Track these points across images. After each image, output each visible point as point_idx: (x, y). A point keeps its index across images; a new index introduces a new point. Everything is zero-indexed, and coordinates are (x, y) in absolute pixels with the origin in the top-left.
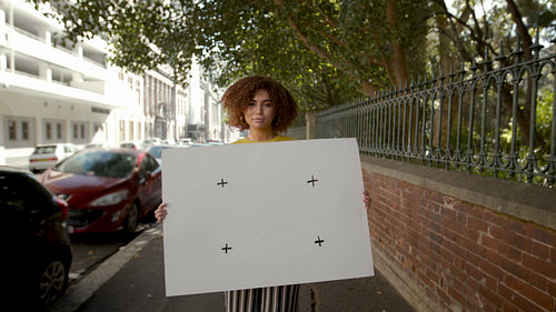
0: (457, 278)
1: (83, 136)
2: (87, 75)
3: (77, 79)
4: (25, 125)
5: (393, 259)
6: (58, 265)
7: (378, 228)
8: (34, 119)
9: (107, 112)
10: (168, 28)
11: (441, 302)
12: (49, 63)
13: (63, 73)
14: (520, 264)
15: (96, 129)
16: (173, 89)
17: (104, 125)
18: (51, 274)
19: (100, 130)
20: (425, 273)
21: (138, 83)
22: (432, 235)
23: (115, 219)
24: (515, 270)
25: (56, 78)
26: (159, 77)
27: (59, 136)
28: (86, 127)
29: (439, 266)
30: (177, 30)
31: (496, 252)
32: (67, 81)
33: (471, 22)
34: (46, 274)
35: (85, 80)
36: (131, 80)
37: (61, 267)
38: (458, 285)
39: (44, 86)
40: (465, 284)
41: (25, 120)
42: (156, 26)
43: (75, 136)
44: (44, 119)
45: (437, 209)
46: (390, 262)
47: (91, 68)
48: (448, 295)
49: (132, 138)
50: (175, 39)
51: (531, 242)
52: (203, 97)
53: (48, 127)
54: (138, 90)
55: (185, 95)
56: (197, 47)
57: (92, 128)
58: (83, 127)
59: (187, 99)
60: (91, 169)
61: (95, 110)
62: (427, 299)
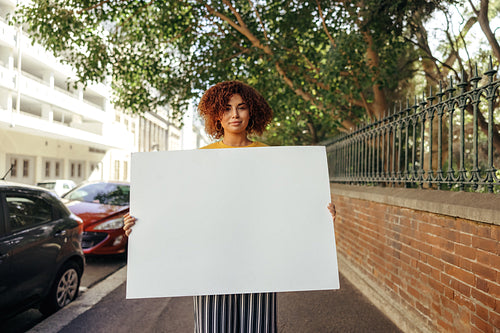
0: (413, 277)
1: (79, 175)
2: (87, 116)
3: (77, 120)
4: (26, 164)
5: (365, 273)
6: (72, 273)
7: (354, 247)
8: (35, 158)
9: (104, 152)
10: (168, 73)
11: (403, 301)
12: (52, 105)
13: (64, 115)
14: (454, 253)
15: (92, 168)
16: (167, 131)
17: (100, 165)
18: (66, 279)
19: (96, 169)
20: (389, 279)
21: (134, 125)
22: (394, 244)
23: (117, 242)
24: (451, 259)
25: (57, 119)
26: (154, 120)
27: (57, 174)
28: (82, 167)
29: (400, 269)
30: (175, 75)
31: (438, 247)
32: (68, 122)
33: (456, 66)
34: (63, 279)
35: (84, 121)
36: (127, 122)
37: (75, 275)
38: (414, 282)
39: (45, 126)
40: (419, 280)
41: (26, 158)
42: (157, 72)
43: (72, 174)
44: (43, 158)
45: (397, 221)
46: (363, 276)
47: (89, 110)
48: (407, 293)
49: (125, 178)
50: (173, 84)
51: (460, 234)
52: (195, 140)
53: (47, 165)
54: (134, 132)
55: (178, 137)
56: (193, 91)
57: (88, 168)
58: (79, 166)
59: (179, 141)
60: (96, 198)
61: (91, 150)
62: (392, 301)
